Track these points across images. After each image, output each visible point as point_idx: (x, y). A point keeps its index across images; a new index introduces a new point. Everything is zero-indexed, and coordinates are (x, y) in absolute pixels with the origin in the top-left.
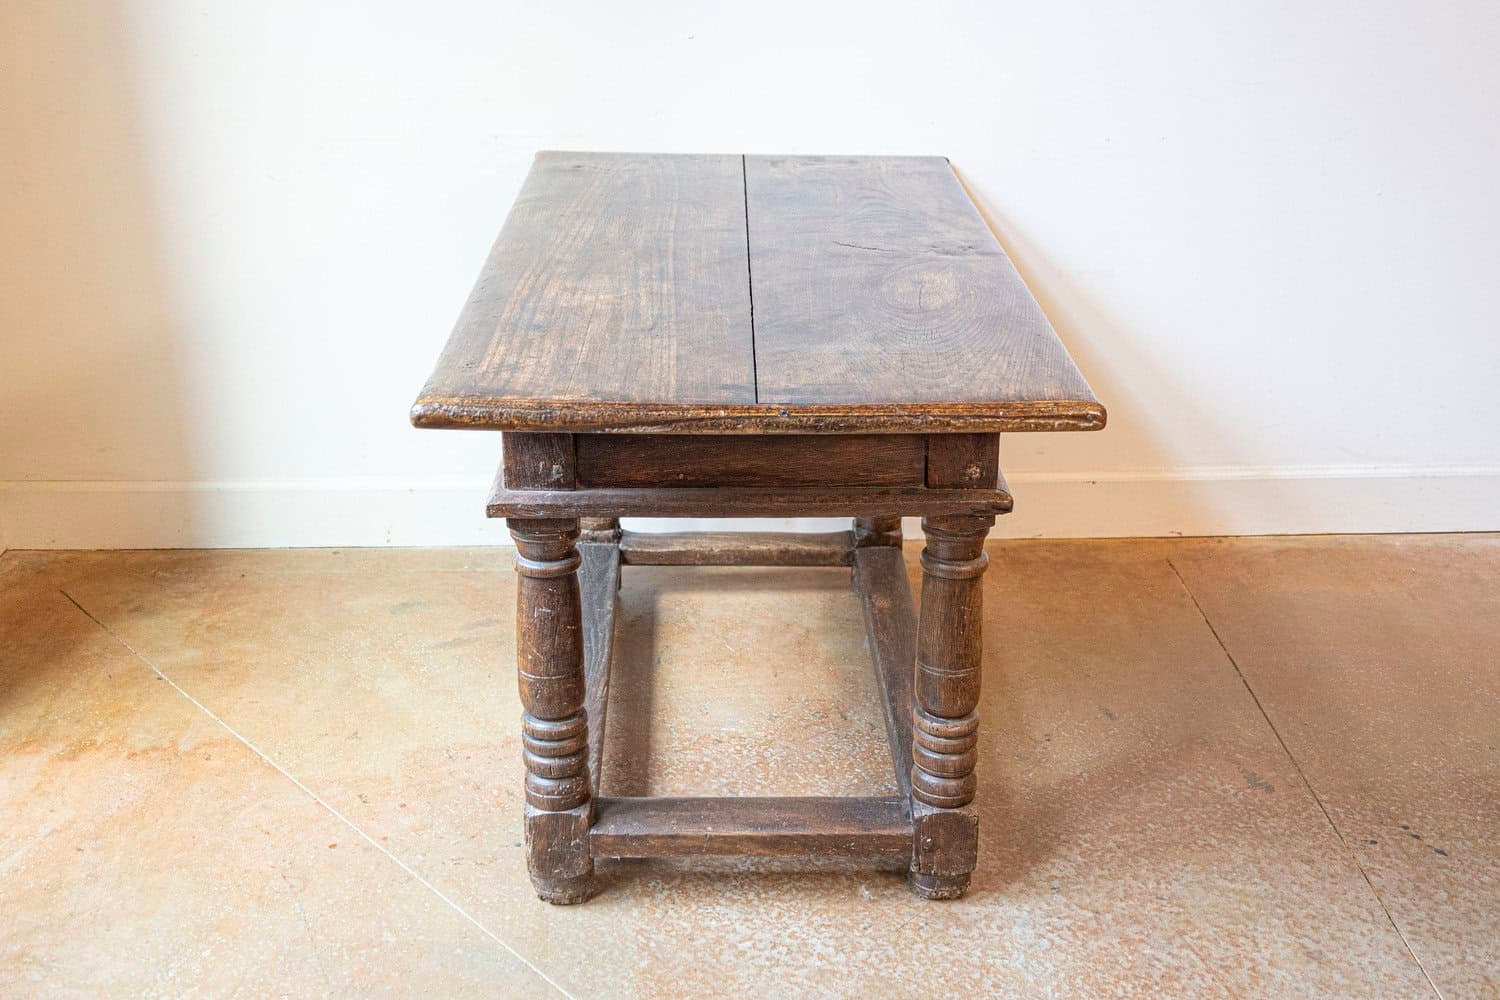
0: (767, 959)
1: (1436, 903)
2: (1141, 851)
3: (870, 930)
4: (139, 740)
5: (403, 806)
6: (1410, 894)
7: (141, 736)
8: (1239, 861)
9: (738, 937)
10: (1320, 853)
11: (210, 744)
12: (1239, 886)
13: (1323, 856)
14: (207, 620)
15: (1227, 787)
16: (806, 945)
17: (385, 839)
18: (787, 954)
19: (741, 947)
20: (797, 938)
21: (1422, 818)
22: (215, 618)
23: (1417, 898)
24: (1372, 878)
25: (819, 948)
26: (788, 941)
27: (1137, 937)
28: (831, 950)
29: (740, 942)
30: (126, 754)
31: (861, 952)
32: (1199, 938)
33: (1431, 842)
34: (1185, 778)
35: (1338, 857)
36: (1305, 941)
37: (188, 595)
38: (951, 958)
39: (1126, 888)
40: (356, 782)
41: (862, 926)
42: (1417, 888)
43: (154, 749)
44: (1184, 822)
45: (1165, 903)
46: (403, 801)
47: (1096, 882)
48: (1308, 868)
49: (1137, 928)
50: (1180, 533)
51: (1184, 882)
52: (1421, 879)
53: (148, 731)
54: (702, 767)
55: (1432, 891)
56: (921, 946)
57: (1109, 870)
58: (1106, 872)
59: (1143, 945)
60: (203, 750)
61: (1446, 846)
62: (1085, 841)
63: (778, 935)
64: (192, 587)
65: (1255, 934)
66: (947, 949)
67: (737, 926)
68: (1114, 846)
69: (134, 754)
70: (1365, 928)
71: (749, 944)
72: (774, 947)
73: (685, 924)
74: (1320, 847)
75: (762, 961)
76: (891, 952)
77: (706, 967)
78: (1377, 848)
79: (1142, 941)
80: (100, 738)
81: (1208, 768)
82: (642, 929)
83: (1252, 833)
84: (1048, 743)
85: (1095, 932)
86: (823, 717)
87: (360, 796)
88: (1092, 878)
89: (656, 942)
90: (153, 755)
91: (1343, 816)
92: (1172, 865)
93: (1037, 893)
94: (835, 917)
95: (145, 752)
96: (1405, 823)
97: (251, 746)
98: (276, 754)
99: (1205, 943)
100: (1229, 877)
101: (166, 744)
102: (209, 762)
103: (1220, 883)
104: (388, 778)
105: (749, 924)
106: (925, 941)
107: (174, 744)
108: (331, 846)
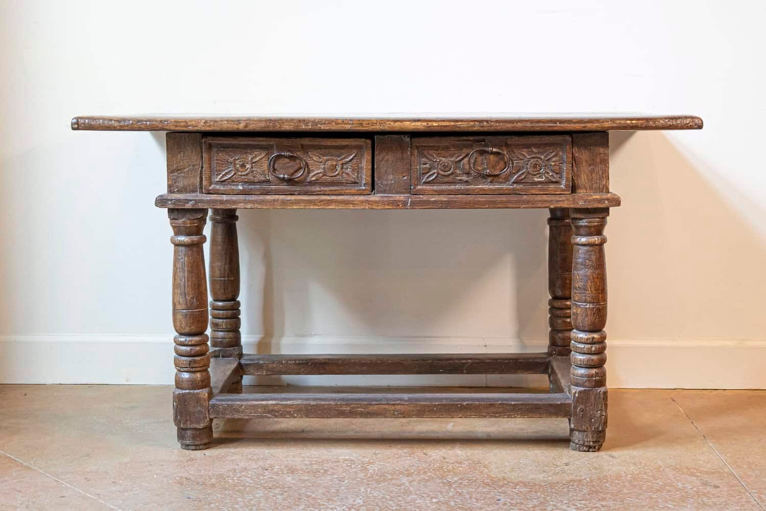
46: (114, 481)
83: (699, 504)
87: (85, 479)
104: (106, 472)
108: (61, 497)
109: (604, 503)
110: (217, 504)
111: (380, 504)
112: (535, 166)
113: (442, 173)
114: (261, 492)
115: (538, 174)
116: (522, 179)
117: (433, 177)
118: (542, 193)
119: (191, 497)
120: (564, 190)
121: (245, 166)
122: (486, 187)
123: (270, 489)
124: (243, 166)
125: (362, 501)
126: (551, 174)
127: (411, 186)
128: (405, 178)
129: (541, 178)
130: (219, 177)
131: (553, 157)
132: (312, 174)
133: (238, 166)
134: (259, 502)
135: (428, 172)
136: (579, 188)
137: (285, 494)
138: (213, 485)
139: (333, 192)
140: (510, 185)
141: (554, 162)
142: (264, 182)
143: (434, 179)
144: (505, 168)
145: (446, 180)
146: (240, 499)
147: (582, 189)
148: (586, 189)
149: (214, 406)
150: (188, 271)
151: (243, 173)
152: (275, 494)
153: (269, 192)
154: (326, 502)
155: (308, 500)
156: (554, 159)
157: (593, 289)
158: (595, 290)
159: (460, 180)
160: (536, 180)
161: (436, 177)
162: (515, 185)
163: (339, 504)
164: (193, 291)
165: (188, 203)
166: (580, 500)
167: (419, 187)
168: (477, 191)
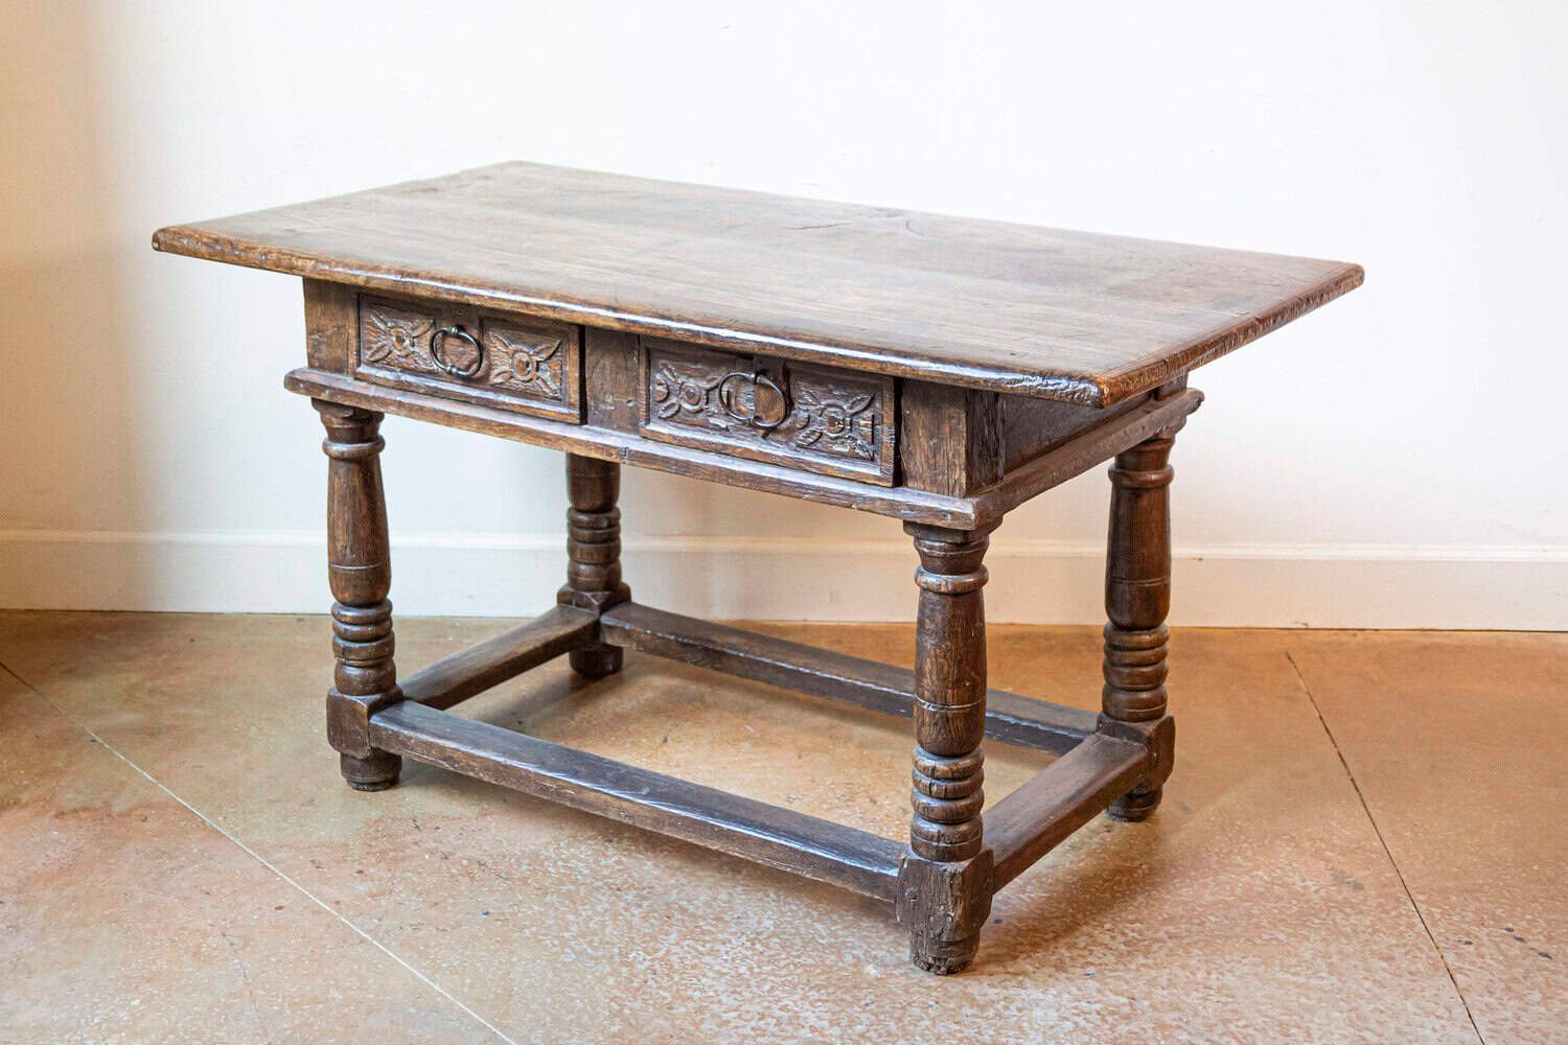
0: (753, 1029)
1: (1527, 1004)
2: (1196, 942)
3: (873, 1006)
4: (69, 799)
5: (360, 872)
6: (1498, 993)
7: (71, 796)
8: (1308, 956)
9: (723, 1008)
10: (1403, 951)
11: (149, 806)
12: (1302, 980)
13: (1406, 954)
15: (1309, 883)
16: (798, 1018)
17: (338, 903)
18: (776, 1025)
19: (725, 1017)
20: (789, 1011)
21: (1530, 922)
23: (1506, 998)
24: (1458, 977)
25: (813, 1021)
26: (779, 1013)
27: (1175, 1023)
28: (826, 1024)
29: (725, 1012)
30: (53, 813)
31: (860, 1027)
32: (1245, 1027)
33: (1535, 945)
34: (1260, 873)
35: (1424, 956)
36: (1366, 1034)
37: (128, 659)
38: (959, 1035)
39: (1172, 977)
40: (309, 847)
41: (863, 1002)
42: (1509, 989)
43: (85, 809)
44: (1251, 916)
45: (1212, 992)
46: (360, 868)
47: (1138, 970)
48: (1385, 964)
49: (1175, 1015)
50: (1306, 624)
51: (1238, 973)
52: (1516, 980)
53: (79, 792)
55: (1525, 992)
56: (928, 1023)
57: (1155, 959)
58: (1151, 962)
59: (1179, 1031)
60: (138, 812)
61: (1552, 949)
62: (1133, 931)
63: (769, 1008)
64: (133, 651)
65: (1310, 1025)
66: (957, 1027)
67: (723, 998)
68: (1165, 937)
69: (63, 814)
70: (1438, 1024)
71: (734, 1014)
72: (762, 1017)
73: (666, 994)
74: (1405, 945)
75: (747, 1031)
76: (893, 1027)
77: (683, 1034)
78: (1471, 948)
79: (1179, 1027)
80: (25, 797)
82: (616, 997)
83: (1329, 929)
84: (1107, 834)
85: (1127, 1017)
87: (313, 862)
88: (1133, 966)
89: (630, 1009)
90: (84, 815)
91: (1438, 917)
92: (1228, 957)
93: (1068, 979)
94: (834, 993)
95: (75, 811)
96: (1510, 926)
97: (193, 809)
98: (221, 818)
99: (1250, 1031)
100: (1293, 970)
101: (98, 804)
102: (144, 824)
103: (1280, 975)
104: (345, 845)
105: (737, 996)
106: (933, 1020)
107: (107, 805)
108: (277, 909)
109: (1171, 929)
110: (534, 929)
111: (803, 931)
114: (604, 899)
119: (491, 910)
123: (619, 890)
125: (771, 922)
134: (603, 926)
135: (664, 401)
137: (646, 904)
138: (524, 881)
146: (570, 917)
152: (629, 904)
154: (713, 926)
155: (683, 921)
161: (677, 411)
163: (733, 930)
166: (1132, 922)
167: (652, 427)
168: (739, 450)
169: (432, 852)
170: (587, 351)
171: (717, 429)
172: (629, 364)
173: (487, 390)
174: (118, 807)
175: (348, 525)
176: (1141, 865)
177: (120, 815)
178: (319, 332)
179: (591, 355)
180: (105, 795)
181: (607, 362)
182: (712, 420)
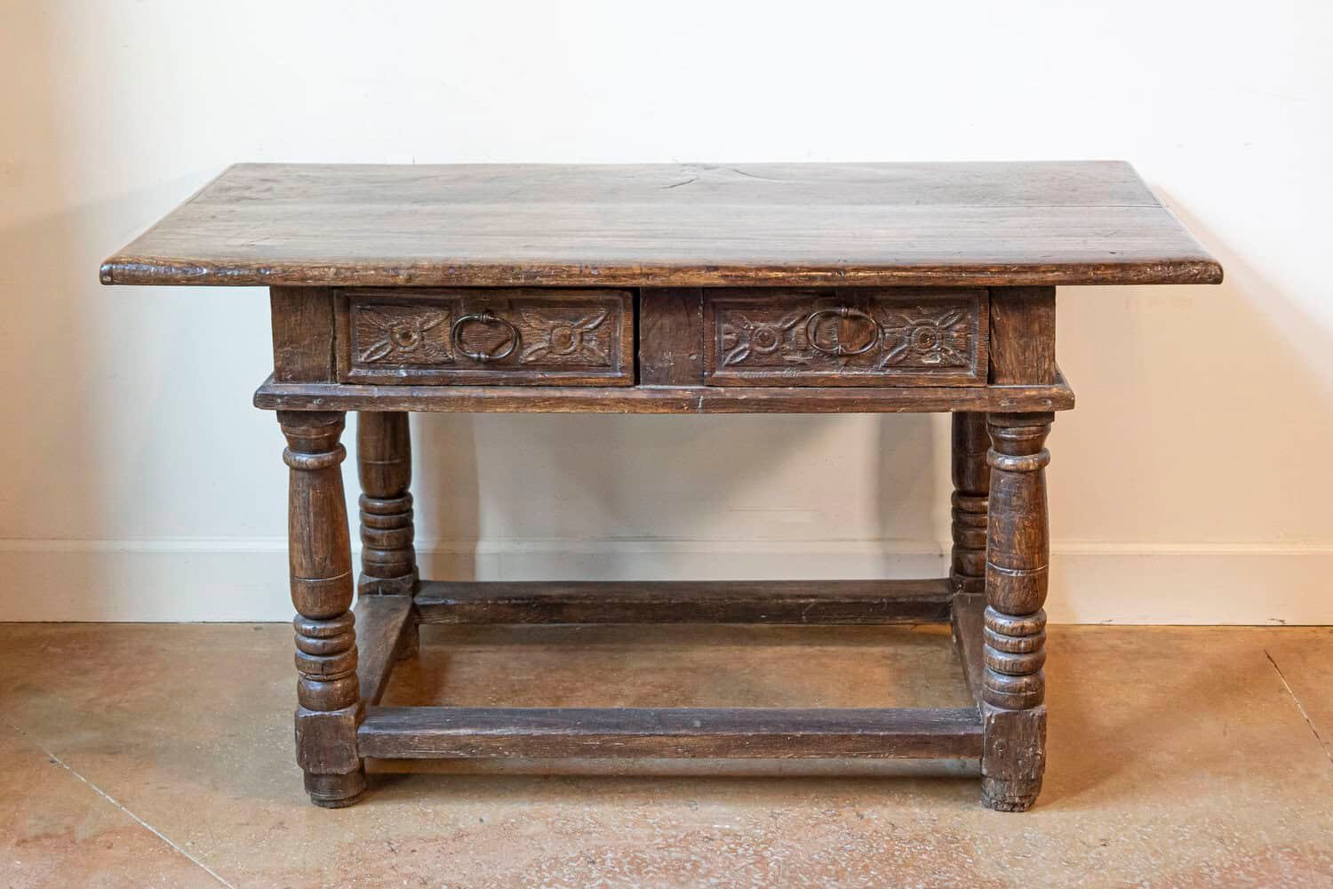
4: (30, 826)
7: (33, 822)
11: (114, 831)
14: (106, 700)
22: (116, 697)
30: (14, 841)
37: (85, 672)
40: (282, 874)
43: (48, 836)
53: (41, 818)
54: (688, 866)
60: (103, 838)
64: (88, 663)
69: (24, 841)
81: (1294, 879)
84: (1103, 848)
86: (835, 815)
90: (47, 842)
95: (37, 838)
97: (159, 834)
98: (188, 844)
101: (62, 831)
102: (110, 851)
104: (319, 871)
107: (70, 830)
112: (924, 338)
113: (759, 349)
115: (927, 352)
116: (901, 361)
117: (743, 357)
118: (935, 385)
120: (974, 381)
121: (411, 336)
122: (835, 373)
124: (406, 336)
126: (951, 352)
127: (704, 371)
128: (694, 357)
129: (933, 359)
130: (365, 355)
131: (957, 322)
132: (529, 350)
133: (398, 336)
135: (733, 348)
136: (1001, 375)
139: (567, 382)
140: (880, 371)
141: (957, 331)
142: (444, 363)
143: (742, 360)
144: (870, 342)
145: (765, 360)
147: (1005, 376)
148: (1014, 377)
149: (366, 737)
150: (315, 514)
151: (407, 349)
153: (454, 381)
156: (958, 327)
157: (1023, 547)
158: (1027, 547)
159: (791, 361)
160: (926, 361)
161: (748, 356)
162: (888, 370)
164: (325, 547)
165: (311, 402)
167: (718, 373)
168: (820, 380)
169: (409, 877)
170: (642, 314)
171: (792, 364)
172: (693, 318)
173: (518, 370)
174: (82, 832)
175: (327, 536)
176: (1142, 882)
177: (84, 841)
178: (291, 343)
179: (647, 317)
180: (68, 821)
181: (667, 321)
182: (788, 358)
